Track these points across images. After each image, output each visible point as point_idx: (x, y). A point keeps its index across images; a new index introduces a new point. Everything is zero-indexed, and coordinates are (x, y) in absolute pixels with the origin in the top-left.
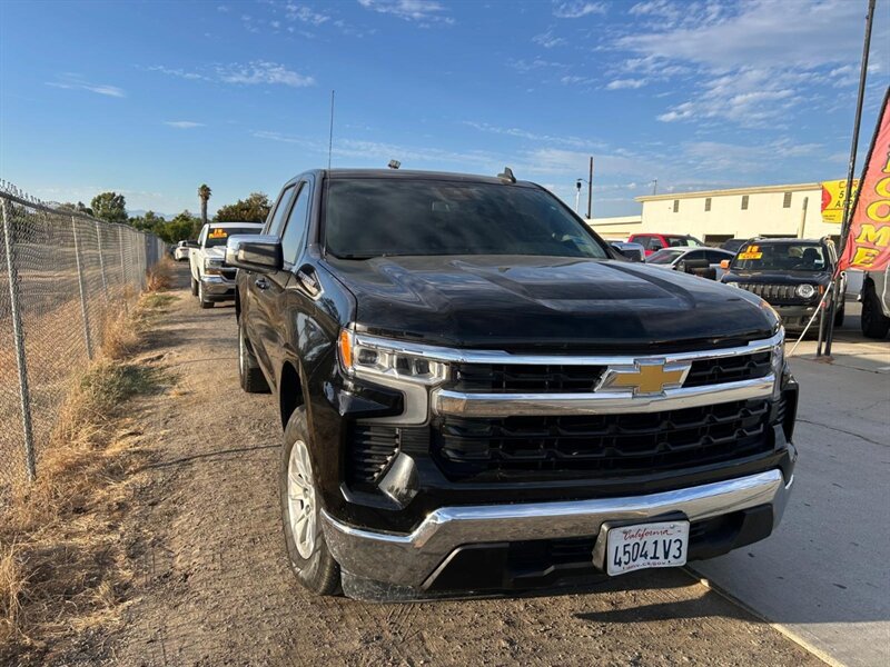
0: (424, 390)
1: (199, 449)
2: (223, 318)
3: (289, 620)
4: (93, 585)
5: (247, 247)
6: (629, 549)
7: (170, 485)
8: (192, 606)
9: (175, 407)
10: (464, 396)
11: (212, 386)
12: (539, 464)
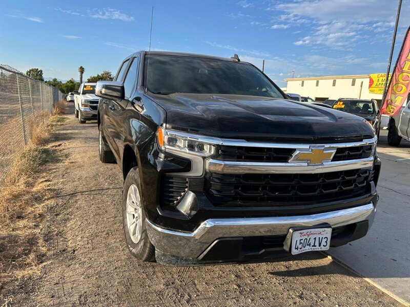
0: (202, 159)
1: (80, 189)
3: (127, 274)
4: (26, 255)
5: (106, 87)
6: (302, 241)
7: (65, 206)
8: (77, 266)
9: (67, 169)
10: (223, 163)
11: (85, 159)
12: (259, 198)
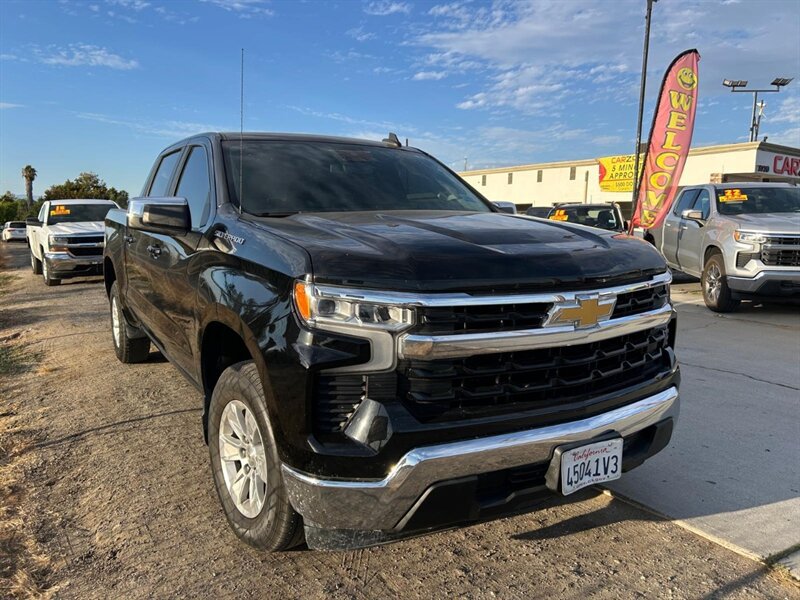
0: (389, 335)
1: (89, 423)
2: (74, 294)
3: (245, 582)
4: (7, 575)
5: (152, 209)
6: (577, 469)
7: (64, 464)
8: (132, 582)
9: (47, 384)
10: (429, 339)
11: (83, 359)
12: (496, 398)
